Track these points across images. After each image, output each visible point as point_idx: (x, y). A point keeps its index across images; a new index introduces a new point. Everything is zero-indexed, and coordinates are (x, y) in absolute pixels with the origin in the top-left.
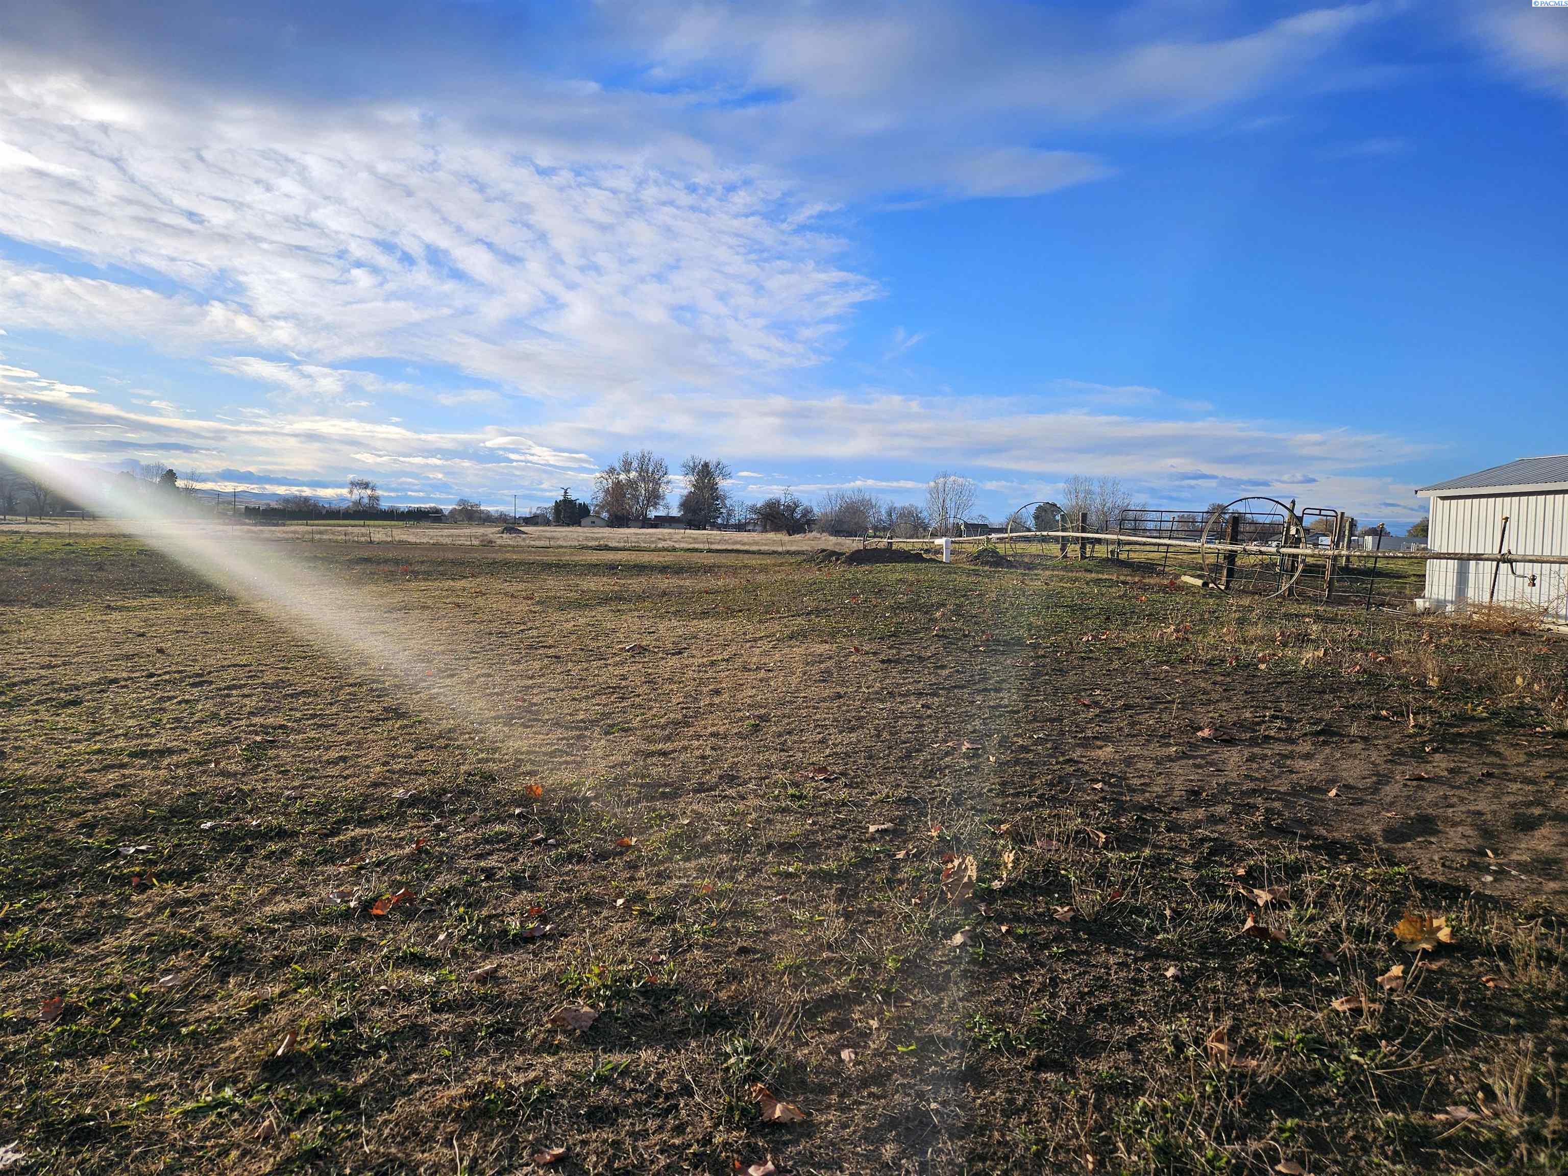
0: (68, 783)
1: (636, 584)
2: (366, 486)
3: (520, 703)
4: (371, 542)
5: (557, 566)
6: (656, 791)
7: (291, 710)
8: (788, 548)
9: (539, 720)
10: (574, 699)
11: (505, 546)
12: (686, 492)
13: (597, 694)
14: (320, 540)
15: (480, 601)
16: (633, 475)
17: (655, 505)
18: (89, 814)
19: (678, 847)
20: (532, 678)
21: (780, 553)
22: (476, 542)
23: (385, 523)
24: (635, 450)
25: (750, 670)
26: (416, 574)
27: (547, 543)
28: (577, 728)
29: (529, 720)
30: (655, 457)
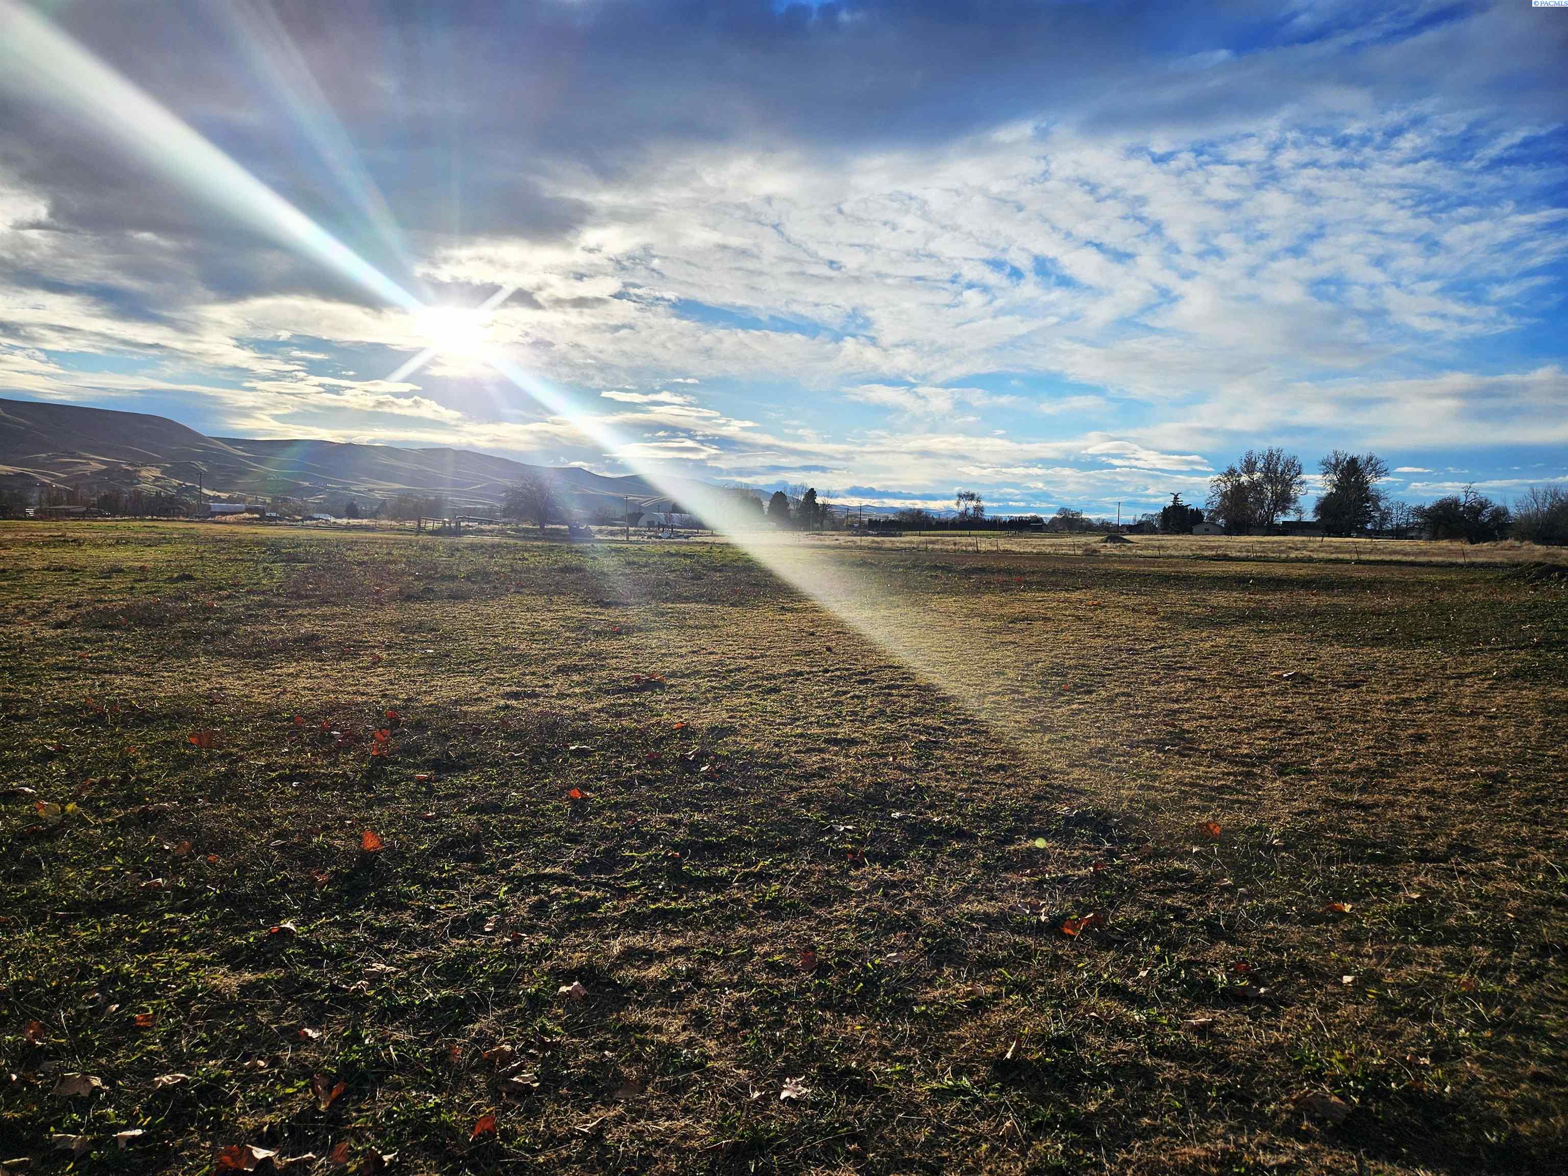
0: (784, 760)
1: (1276, 600)
2: (971, 497)
3: (1171, 729)
4: (978, 551)
5: (1176, 578)
6: (1363, 852)
7: (944, 713)
8: (1474, 559)
9: (1197, 750)
10: (1232, 730)
11: (1110, 556)
12: (1324, 494)
13: (1257, 726)
14: (933, 550)
15: (1101, 615)
16: (1257, 476)
17: (1284, 510)
18: (805, 790)
19: (1411, 926)
20: (1177, 701)
21: (1461, 566)
22: (1079, 552)
23: (989, 532)
24: (1260, 448)
25: (1461, 714)
26: (1029, 584)
27: (1156, 553)
28: (1244, 764)
29: (1185, 748)
30: (1286, 455)
